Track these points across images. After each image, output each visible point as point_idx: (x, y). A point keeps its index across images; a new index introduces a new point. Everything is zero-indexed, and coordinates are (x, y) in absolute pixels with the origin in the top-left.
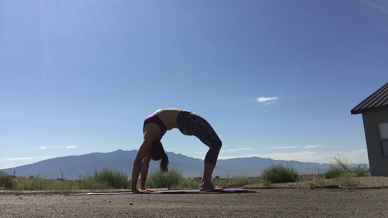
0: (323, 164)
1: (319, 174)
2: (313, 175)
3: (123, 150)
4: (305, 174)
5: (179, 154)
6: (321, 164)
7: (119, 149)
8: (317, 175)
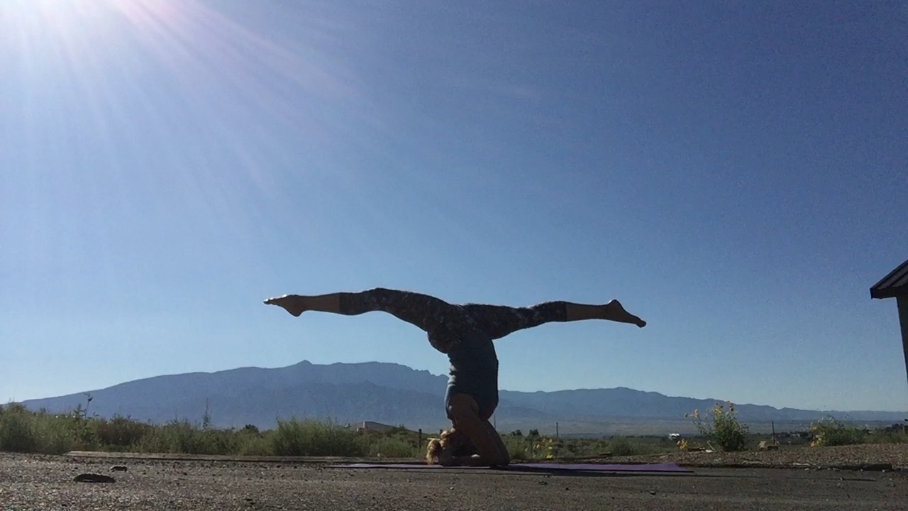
0: (785, 409)
1: (775, 432)
2: (759, 434)
3: (313, 363)
6: (778, 408)
8: (771, 435)
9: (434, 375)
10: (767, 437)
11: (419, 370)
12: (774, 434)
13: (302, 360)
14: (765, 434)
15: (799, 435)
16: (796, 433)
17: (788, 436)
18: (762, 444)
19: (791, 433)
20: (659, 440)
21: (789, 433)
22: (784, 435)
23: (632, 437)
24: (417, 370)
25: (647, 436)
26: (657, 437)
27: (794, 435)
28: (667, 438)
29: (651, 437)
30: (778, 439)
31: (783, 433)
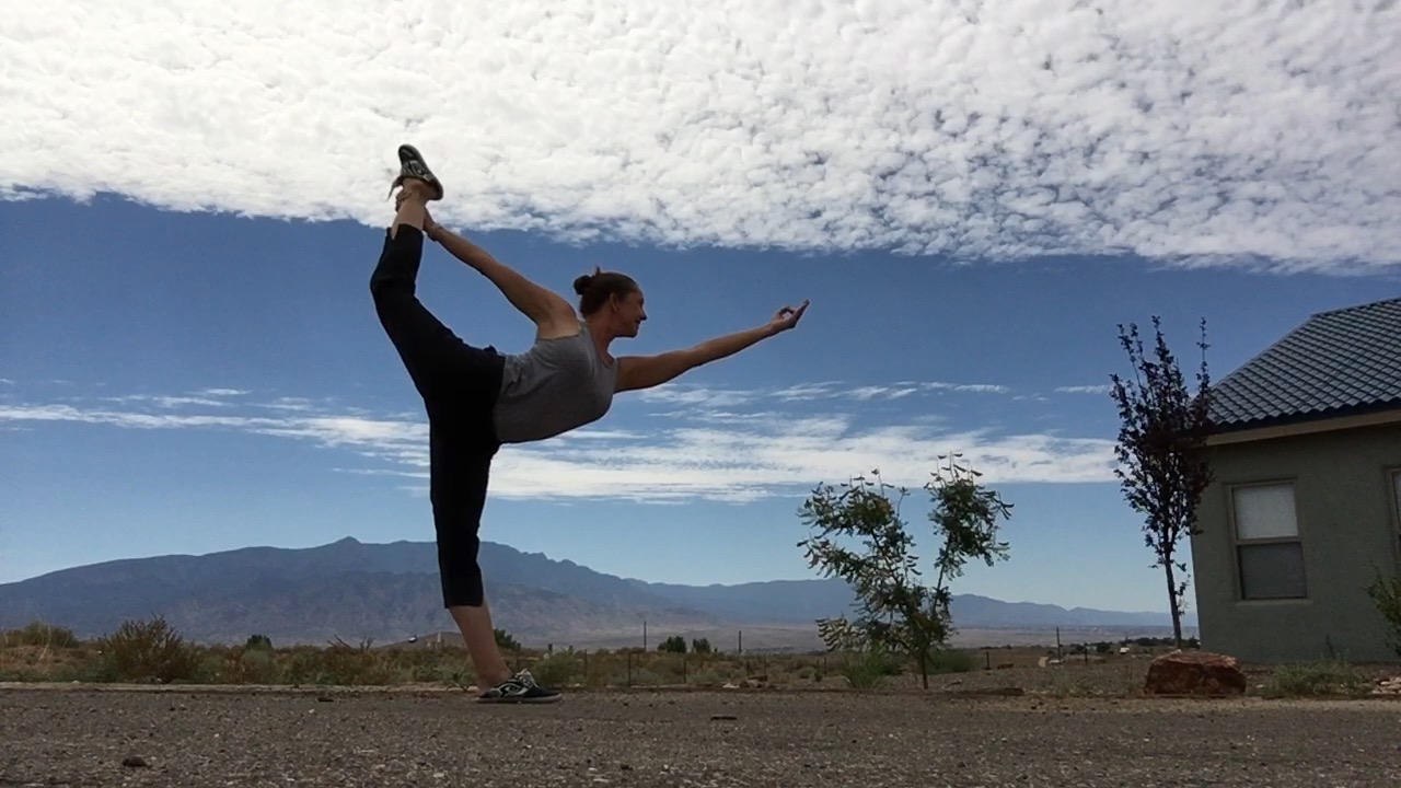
0: (1078, 609)
2: (1039, 647)
3: (362, 542)
4: (1012, 645)
5: (566, 562)
6: (1068, 608)
7: (349, 539)
8: (1056, 648)
9: (552, 561)
10: (1049, 651)
11: (530, 552)
12: (1060, 646)
13: (344, 537)
14: (1048, 648)
15: (1095, 648)
16: (1092, 644)
17: (1080, 649)
18: (1043, 662)
19: (1086, 645)
21: (1082, 644)
22: (1075, 649)
24: (526, 553)
27: (1088, 648)
31: (1073, 645)
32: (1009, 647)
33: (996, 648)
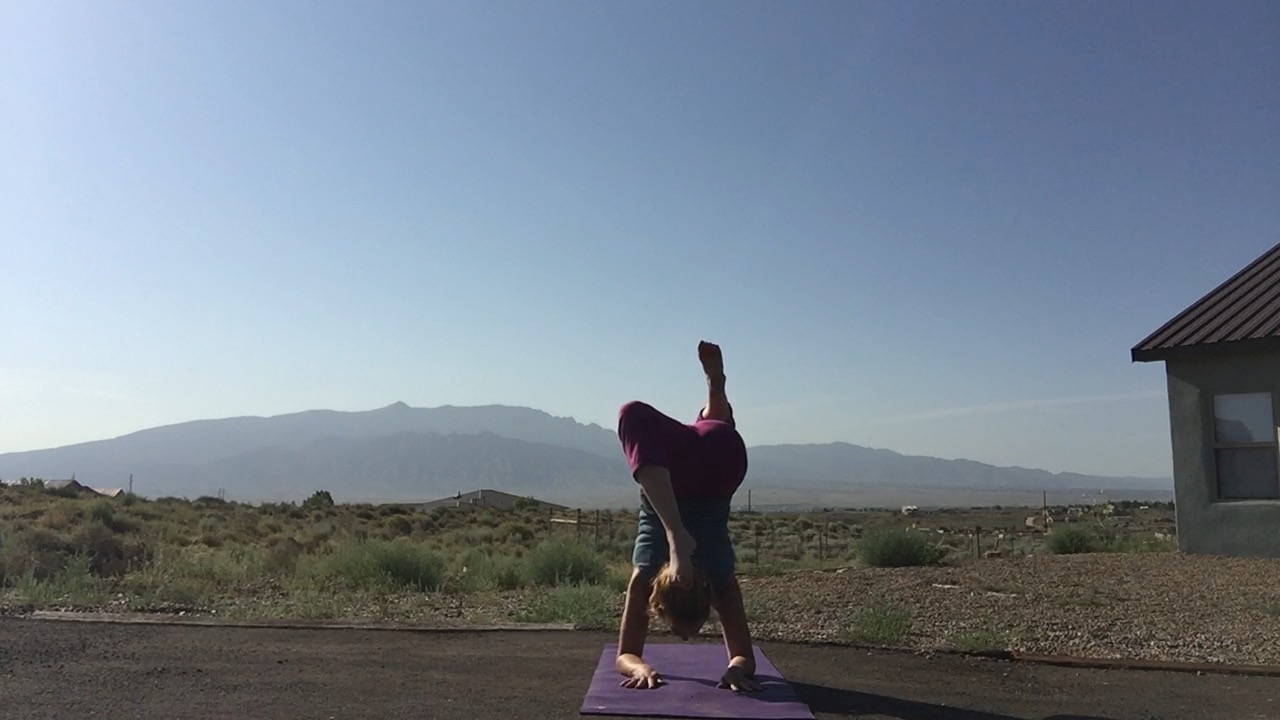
0: (1064, 473)
1: (1048, 506)
2: (1027, 508)
3: (411, 406)
4: (1001, 505)
5: (593, 426)
6: (1054, 473)
8: (1042, 509)
9: (581, 424)
10: (1037, 513)
11: (561, 416)
12: (1046, 508)
13: (396, 402)
14: (1034, 508)
15: (1080, 509)
16: (1076, 506)
17: (1065, 510)
18: (1029, 522)
19: (1071, 506)
20: (889, 514)
21: (1066, 506)
22: (1060, 510)
23: (853, 510)
24: (557, 418)
25: (872, 510)
26: (887, 511)
27: (1073, 509)
28: (900, 512)
29: (880, 510)
30: (1051, 514)
31: (1058, 507)
32: (999, 508)
33: (987, 508)
